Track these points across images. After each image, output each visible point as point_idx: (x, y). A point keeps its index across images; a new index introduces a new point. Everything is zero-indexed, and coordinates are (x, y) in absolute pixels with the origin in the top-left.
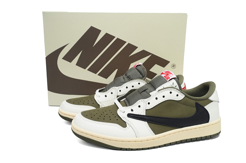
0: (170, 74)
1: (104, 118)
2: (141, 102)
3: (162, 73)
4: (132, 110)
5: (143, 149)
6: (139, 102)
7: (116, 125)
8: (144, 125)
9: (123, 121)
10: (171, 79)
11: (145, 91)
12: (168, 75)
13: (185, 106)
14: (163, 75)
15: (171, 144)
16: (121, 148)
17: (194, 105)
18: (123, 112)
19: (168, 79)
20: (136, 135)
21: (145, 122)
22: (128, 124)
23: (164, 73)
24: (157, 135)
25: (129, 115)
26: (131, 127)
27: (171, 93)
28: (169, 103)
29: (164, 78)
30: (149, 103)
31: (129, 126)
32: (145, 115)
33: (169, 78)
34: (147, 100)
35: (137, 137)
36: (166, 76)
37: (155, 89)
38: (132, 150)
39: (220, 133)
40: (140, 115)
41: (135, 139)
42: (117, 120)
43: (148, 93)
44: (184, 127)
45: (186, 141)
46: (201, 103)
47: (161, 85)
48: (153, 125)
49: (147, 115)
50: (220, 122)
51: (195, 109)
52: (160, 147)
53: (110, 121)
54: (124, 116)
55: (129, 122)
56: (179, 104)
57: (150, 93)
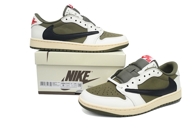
0: (150, 57)
1: (108, 93)
2: (133, 79)
3: (143, 57)
4: (128, 86)
5: (138, 114)
6: (133, 80)
7: (118, 99)
8: (138, 96)
9: (122, 94)
10: (152, 62)
11: (133, 71)
12: (149, 58)
13: (163, 80)
14: (145, 59)
15: (155, 109)
16: (124, 115)
17: (168, 79)
18: (121, 87)
19: (149, 61)
20: (134, 104)
21: (138, 94)
22: (127, 97)
23: (144, 57)
24: (147, 103)
25: (127, 90)
26: (130, 99)
27: (154, 71)
28: (153, 79)
29: (146, 60)
30: (139, 80)
31: (128, 98)
32: (138, 89)
33: (151, 61)
34: (138, 78)
35: (135, 106)
36: (148, 59)
37: (141, 69)
38: (131, 116)
39: (181, 98)
40: (135, 89)
41: (134, 107)
42: (118, 94)
43: (137, 72)
44: (163, 96)
45: (164, 105)
46: (171, 77)
47: (145, 66)
48: (144, 96)
49: (139, 89)
50: (181, 90)
51: (168, 82)
52: (149, 111)
53: (113, 95)
54: (123, 91)
55: (127, 95)
56: (159, 79)
57: (138, 72)
